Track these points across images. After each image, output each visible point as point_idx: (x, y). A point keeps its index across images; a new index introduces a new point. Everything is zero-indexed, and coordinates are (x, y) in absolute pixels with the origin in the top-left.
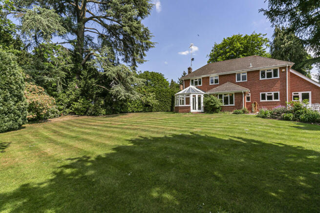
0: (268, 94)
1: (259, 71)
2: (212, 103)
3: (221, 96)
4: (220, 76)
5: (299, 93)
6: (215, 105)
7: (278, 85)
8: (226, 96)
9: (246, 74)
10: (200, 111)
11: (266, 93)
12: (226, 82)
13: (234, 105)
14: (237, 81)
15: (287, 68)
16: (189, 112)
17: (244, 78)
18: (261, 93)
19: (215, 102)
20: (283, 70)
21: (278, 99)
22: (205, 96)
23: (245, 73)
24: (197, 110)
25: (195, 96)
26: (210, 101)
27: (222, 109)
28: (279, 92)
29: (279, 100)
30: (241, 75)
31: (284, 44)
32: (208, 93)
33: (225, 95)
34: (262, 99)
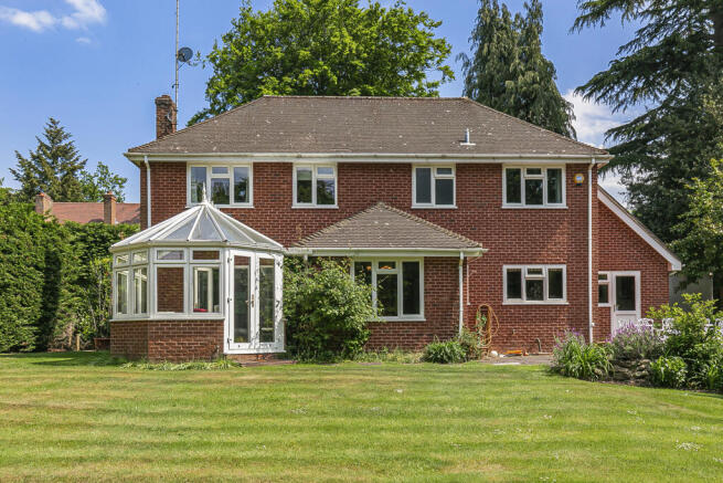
0: (530, 272)
1: (499, 166)
2: (335, 304)
3: (363, 270)
4: (342, 168)
5: (608, 273)
6: (347, 314)
7: (561, 238)
8: (387, 271)
9: (452, 176)
10: (268, 348)
11: (524, 268)
12: (373, 203)
13: (421, 317)
14: (415, 205)
15: (590, 171)
16: (213, 352)
17: (444, 191)
18: (505, 268)
19: (350, 302)
20: (579, 178)
21: (560, 296)
22: (292, 264)
23: (449, 171)
24: (254, 346)
25: (246, 261)
26: (322, 295)
27: (379, 339)
28: (564, 267)
29: (563, 301)
30: (434, 176)
31: (513, 76)
32: (304, 250)
33: (381, 265)
34: (510, 296)
